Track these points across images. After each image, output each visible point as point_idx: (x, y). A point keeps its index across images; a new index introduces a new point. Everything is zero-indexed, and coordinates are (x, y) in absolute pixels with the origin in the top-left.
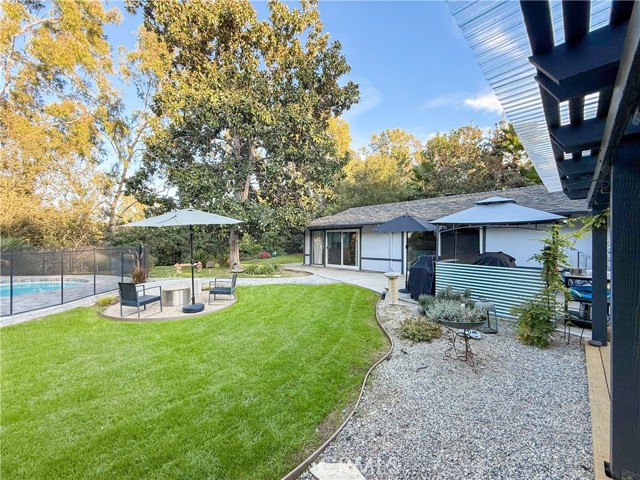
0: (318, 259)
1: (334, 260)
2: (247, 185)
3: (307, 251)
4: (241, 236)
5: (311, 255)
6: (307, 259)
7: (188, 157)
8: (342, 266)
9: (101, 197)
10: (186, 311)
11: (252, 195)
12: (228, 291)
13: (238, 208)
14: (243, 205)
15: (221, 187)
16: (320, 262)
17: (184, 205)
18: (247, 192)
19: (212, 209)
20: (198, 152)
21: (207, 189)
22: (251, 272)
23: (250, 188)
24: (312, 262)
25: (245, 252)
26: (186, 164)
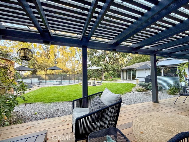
0: (125, 78)
1: (129, 78)
2: (105, 60)
3: (122, 76)
4: (104, 72)
5: (123, 77)
6: (122, 78)
7: (93, 55)
8: (132, 80)
9: (76, 65)
10: (93, 85)
11: (107, 62)
12: (101, 83)
13: (103, 65)
14: (104, 65)
15: (99, 61)
16: (125, 79)
17: (92, 65)
18: (105, 62)
19: (98, 66)
20: (95, 53)
21: (97, 62)
22: (106, 80)
23: (106, 60)
24: (123, 79)
25: (106, 77)
26: (92, 56)
